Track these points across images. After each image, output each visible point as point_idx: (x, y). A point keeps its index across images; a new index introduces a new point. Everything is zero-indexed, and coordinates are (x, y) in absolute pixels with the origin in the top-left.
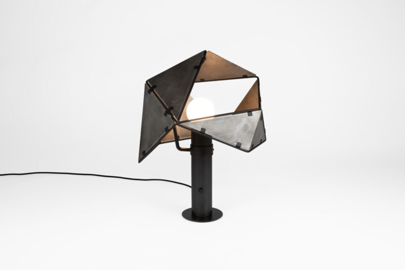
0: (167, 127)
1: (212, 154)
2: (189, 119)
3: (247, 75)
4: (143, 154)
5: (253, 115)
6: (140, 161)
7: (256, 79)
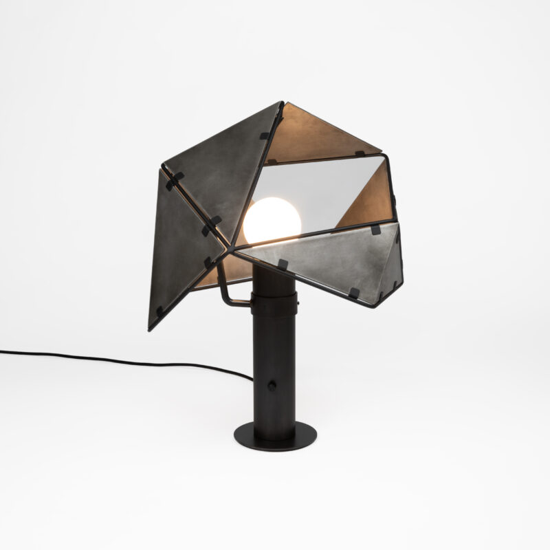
0: (209, 259)
1: (295, 312)
2: (250, 242)
3: (364, 151)
4: (157, 313)
5: (382, 231)
6: (151, 326)
7: (383, 159)
